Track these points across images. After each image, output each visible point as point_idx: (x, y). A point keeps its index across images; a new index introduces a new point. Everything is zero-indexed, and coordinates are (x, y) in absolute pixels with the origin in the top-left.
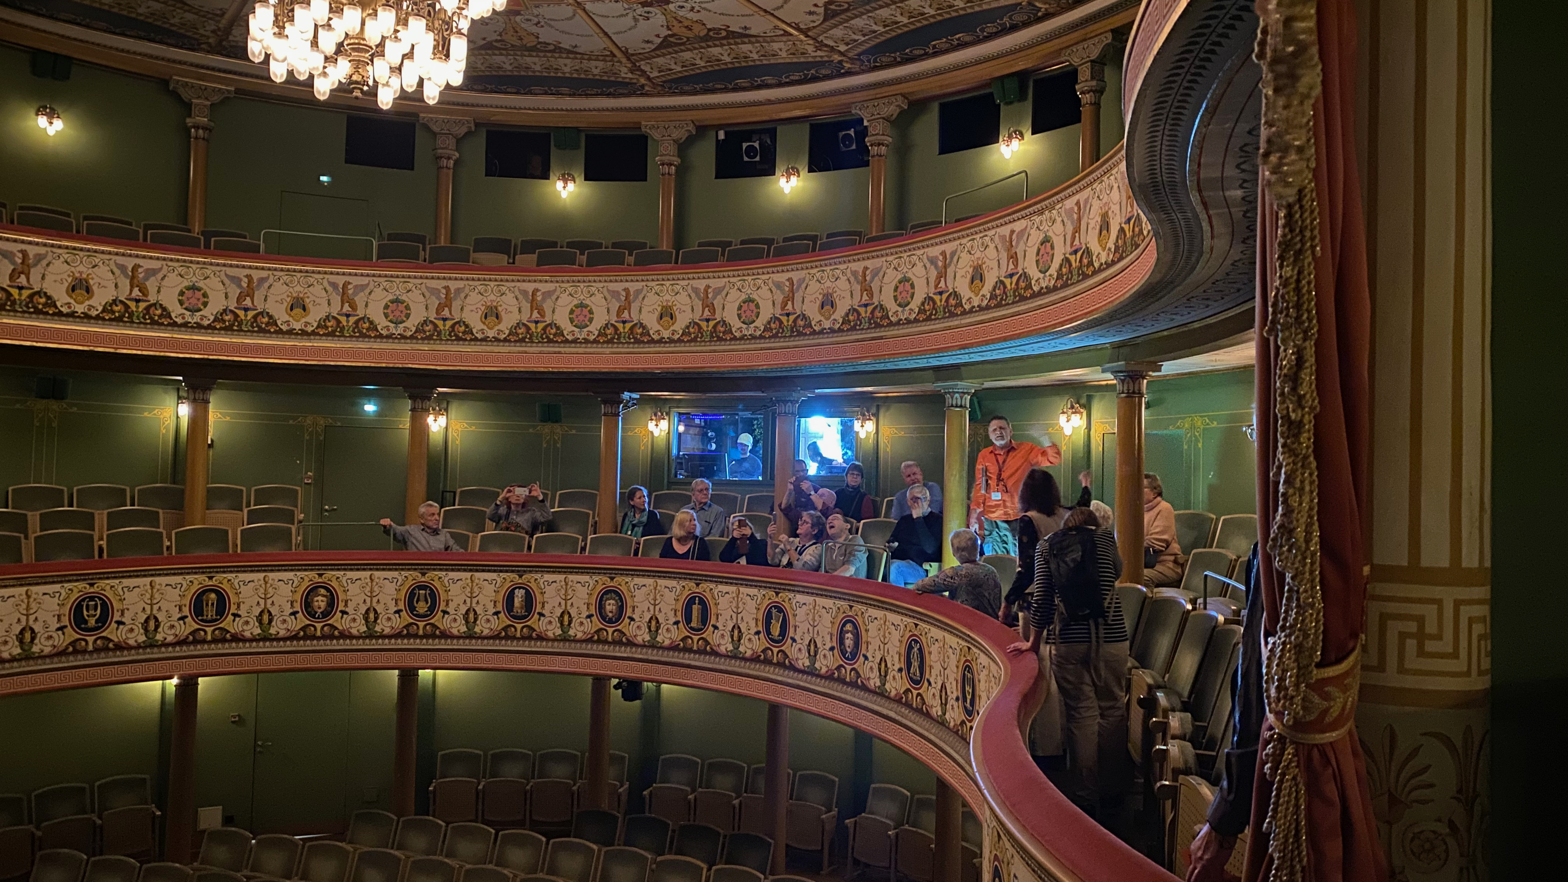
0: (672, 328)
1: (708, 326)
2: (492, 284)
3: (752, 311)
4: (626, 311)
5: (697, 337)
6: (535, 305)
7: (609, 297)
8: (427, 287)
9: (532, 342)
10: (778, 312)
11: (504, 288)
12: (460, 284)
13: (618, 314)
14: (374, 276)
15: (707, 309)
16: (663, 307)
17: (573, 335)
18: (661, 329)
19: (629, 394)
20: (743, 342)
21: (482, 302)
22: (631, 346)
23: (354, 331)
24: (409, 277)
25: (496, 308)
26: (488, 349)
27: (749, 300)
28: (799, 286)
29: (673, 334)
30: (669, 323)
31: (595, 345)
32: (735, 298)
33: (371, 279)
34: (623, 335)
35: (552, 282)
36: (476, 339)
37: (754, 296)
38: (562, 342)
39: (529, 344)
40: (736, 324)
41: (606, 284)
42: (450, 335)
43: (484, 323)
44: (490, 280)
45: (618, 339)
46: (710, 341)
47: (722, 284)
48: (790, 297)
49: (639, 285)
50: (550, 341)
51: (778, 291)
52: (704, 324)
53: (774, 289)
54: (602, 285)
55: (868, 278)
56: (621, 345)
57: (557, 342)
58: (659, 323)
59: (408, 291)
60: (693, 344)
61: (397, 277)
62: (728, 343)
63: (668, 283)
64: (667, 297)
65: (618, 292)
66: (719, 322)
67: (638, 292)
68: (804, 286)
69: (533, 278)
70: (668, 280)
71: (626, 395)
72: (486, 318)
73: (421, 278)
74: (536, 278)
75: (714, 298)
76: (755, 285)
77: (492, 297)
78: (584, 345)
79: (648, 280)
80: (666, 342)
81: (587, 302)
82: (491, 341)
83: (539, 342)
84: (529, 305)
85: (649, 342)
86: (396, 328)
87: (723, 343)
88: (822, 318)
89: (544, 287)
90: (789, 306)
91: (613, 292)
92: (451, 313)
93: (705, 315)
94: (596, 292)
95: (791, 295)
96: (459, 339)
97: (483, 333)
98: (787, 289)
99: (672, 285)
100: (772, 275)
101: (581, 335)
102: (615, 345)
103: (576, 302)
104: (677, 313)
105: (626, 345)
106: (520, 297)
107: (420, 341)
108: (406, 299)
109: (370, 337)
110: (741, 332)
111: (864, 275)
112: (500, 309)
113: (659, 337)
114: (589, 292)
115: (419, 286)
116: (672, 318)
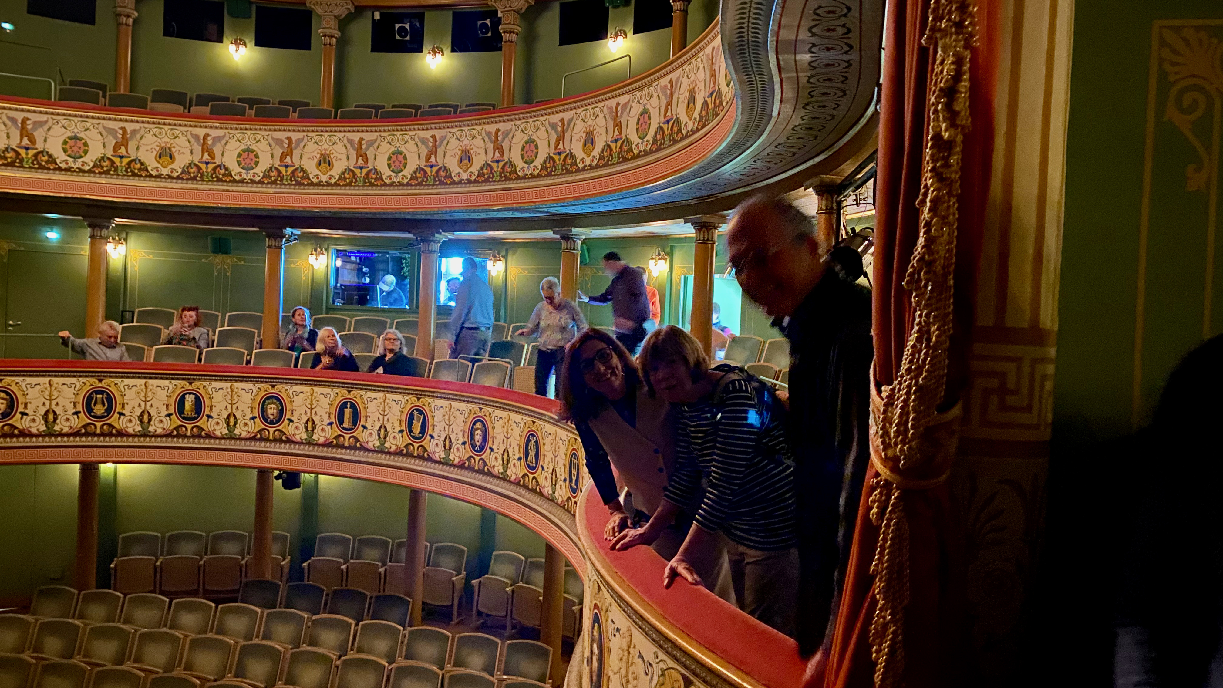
0: (329, 173)
1: (361, 173)
2: (166, 127)
3: (401, 162)
4: (288, 157)
5: (351, 182)
6: (205, 147)
7: (273, 144)
8: (104, 127)
9: (203, 180)
10: (423, 164)
11: (178, 132)
12: (137, 126)
13: (281, 160)
14: (52, 114)
15: (360, 158)
16: (321, 154)
17: (241, 176)
18: (319, 173)
19: (291, 229)
20: (392, 188)
21: (157, 143)
22: (293, 187)
23: (33, 163)
24: (87, 117)
25: (170, 149)
26: (162, 184)
27: (398, 153)
28: (441, 142)
29: (330, 179)
30: (326, 169)
31: (260, 185)
32: (386, 150)
33: (50, 116)
34: (285, 177)
35: (221, 128)
36: (151, 176)
38: (230, 181)
39: (200, 182)
40: (386, 172)
41: (270, 133)
42: (126, 171)
43: (158, 162)
44: (164, 124)
45: (282, 180)
46: (363, 186)
47: (374, 138)
48: (433, 152)
49: (300, 135)
50: (219, 180)
51: (423, 146)
52: (358, 171)
53: (419, 144)
54: (267, 133)
55: (499, 138)
56: (283, 186)
57: (225, 181)
58: (317, 168)
59: (86, 130)
60: (348, 188)
61: (76, 116)
62: (379, 188)
63: (326, 134)
64: (326, 146)
65: (281, 140)
66: (372, 170)
67: (299, 141)
68: (445, 142)
69: (204, 124)
70: (327, 131)
71: (288, 231)
72: (160, 157)
73: (99, 118)
74: (207, 124)
75: (368, 148)
76: (403, 139)
77: (166, 139)
78: (250, 185)
79: (308, 131)
80: (324, 185)
81: (253, 147)
82: (165, 178)
83: (210, 181)
84: (200, 148)
85: (308, 185)
86: (74, 162)
87: (374, 188)
88: (461, 171)
89: (214, 133)
90: (433, 159)
91: (277, 139)
92: (127, 151)
93: (359, 163)
94: (262, 139)
95: (434, 150)
96: (134, 175)
97: (157, 171)
98: (431, 144)
99: (330, 136)
100: (418, 132)
101: (248, 176)
102: (278, 186)
103: (243, 147)
104: (334, 160)
105: (288, 187)
106: (192, 140)
107: (98, 175)
108: (84, 137)
109: (49, 169)
110: (391, 179)
111: (497, 136)
112: (173, 150)
113: (317, 181)
114: (255, 139)
115: (96, 126)
116: (329, 165)
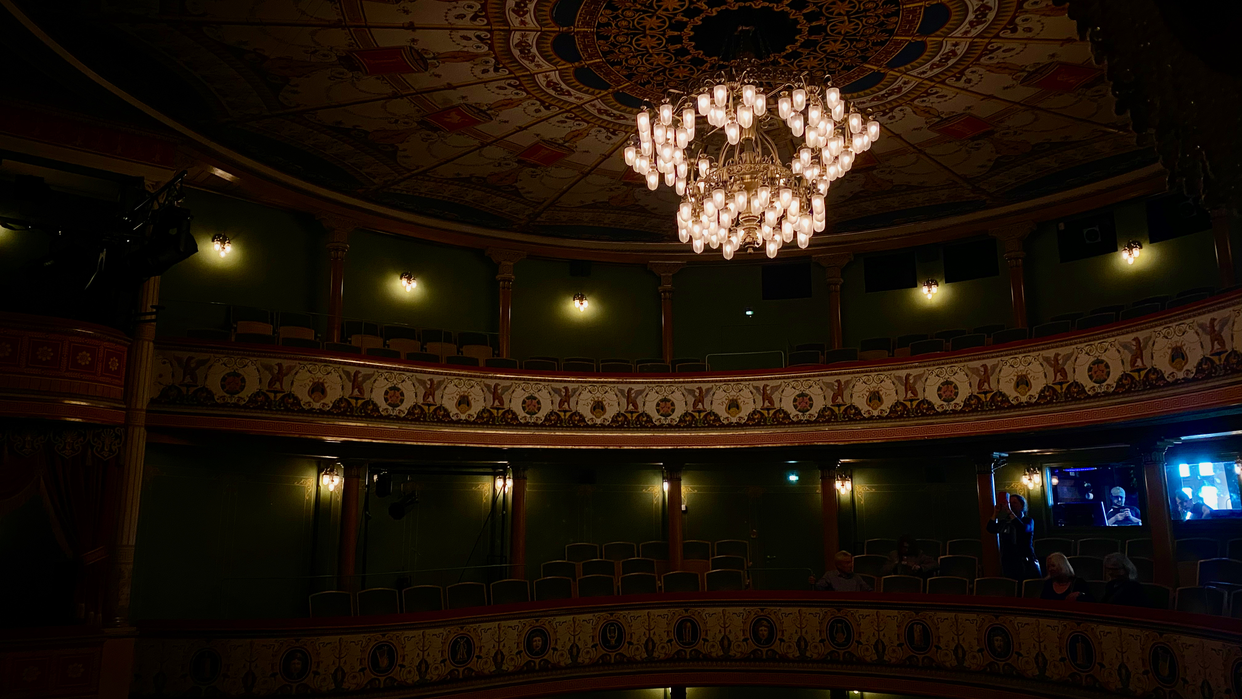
0: (1028, 394)
1: (1062, 389)
2: (873, 374)
3: (1103, 371)
4: (986, 384)
5: (1052, 399)
6: (908, 386)
7: (969, 373)
8: (823, 382)
9: (909, 417)
10: (1128, 369)
11: (883, 377)
12: (848, 377)
13: (979, 388)
14: (784, 378)
15: (1059, 374)
16: (1018, 377)
17: (943, 408)
18: (1018, 395)
19: (998, 453)
20: (1097, 399)
21: (866, 389)
22: (993, 412)
23: (773, 421)
24: (810, 376)
25: (878, 392)
26: (875, 425)
27: (1098, 362)
28: (1147, 343)
29: (1030, 399)
31: (962, 415)
32: (1084, 361)
33: (782, 381)
34: (985, 403)
35: (920, 367)
36: (864, 419)
37: (1103, 358)
38: (934, 414)
39: (907, 419)
40: (1088, 384)
41: (966, 363)
42: (844, 417)
43: (869, 406)
44: (871, 371)
45: (982, 407)
46: (1066, 402)
47: (1071, 351)
48: (1138, 354)
49: (994, 361)
50: (924, 415)
51: (1126, 351)
52: (1057, 387)
53: (1121, 349)
54: (963, 364)
55: (1217, 328)
56: (984, 413)
57: (929, 415)
58: (1016, 391)
59: (810, 387)
60: (1049, 405)
61: (801, 377)
62: (1083, 401)
63: (1020, 356)
64: (1021, 368)
65: (977, 368)
66: (1072, 384)
67: (994, 367)
68: (1151, 343)
69: (905, 366)
70: (1020, 353)
71: (996, 454)
73: (818, 376)
74: (908, 365)
75: (1065, 363)
76: (1102, 348)
77: (874, 384)
78: (952, 416)
79: (1002, 356)
80: (1024, 406)
81: (952, 379)
82: (876, 419)
83: (915, 416)
84: (903, 387)
85: (1008, 408)
86: (803, 415)
87: (1077, 402)
88: (1174, 370)
89: (914, 372)
90: (1139, 363)
91: (973, 369)
94: (958, 371)
95: (1139, 352)
96: (851, 420)
97: (869, 413)
99: (1024, 357)
100: (1117, 338)
101: (950, 407)
102: (980, 413)
103: (942, 381)
104: (1032, 380)
105: (989, 412)
106: (896, 382)
107: (822, 424)
108: (809, 393)
109: (785, 424)
110: (1094, 390)
111: (1212, 326)
112: (881, 393)
113: (1017, 403)
114: (952, 371)
115: (818, 382)
116: (1027, 386)
